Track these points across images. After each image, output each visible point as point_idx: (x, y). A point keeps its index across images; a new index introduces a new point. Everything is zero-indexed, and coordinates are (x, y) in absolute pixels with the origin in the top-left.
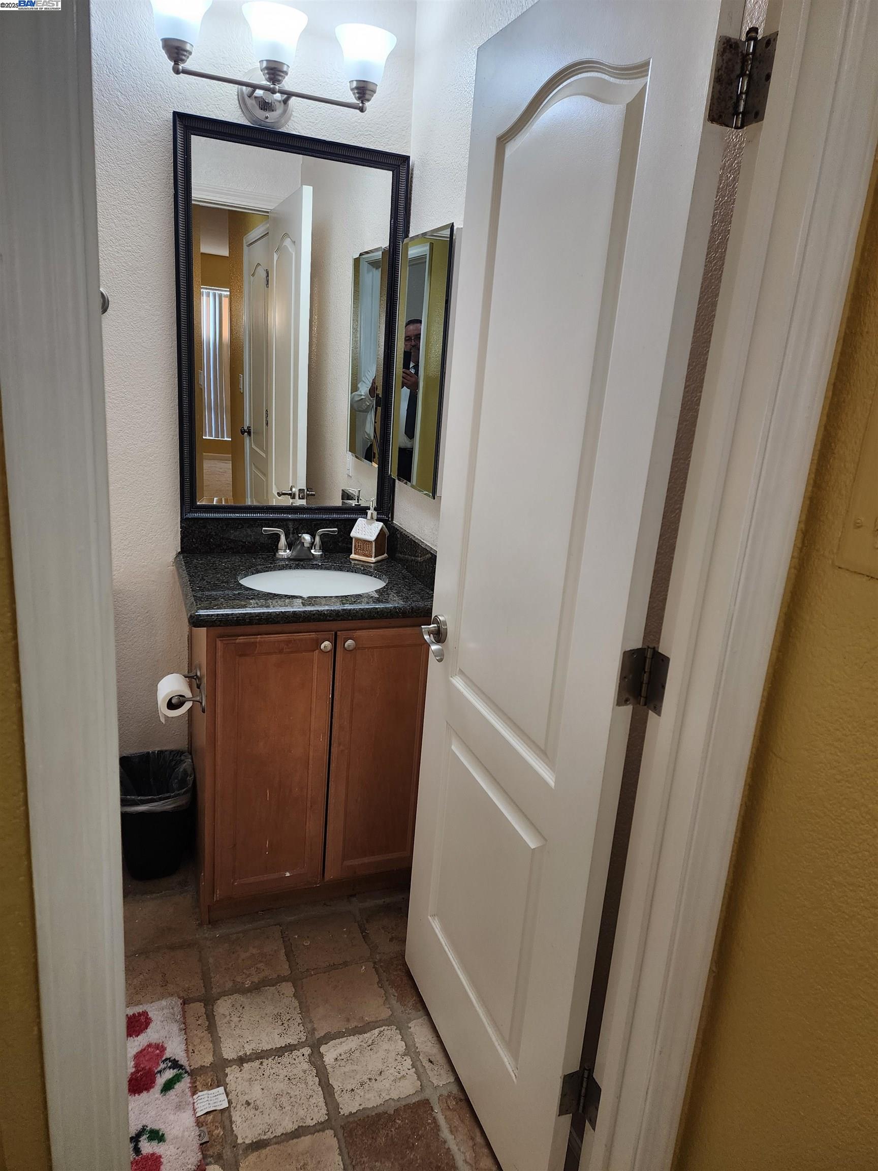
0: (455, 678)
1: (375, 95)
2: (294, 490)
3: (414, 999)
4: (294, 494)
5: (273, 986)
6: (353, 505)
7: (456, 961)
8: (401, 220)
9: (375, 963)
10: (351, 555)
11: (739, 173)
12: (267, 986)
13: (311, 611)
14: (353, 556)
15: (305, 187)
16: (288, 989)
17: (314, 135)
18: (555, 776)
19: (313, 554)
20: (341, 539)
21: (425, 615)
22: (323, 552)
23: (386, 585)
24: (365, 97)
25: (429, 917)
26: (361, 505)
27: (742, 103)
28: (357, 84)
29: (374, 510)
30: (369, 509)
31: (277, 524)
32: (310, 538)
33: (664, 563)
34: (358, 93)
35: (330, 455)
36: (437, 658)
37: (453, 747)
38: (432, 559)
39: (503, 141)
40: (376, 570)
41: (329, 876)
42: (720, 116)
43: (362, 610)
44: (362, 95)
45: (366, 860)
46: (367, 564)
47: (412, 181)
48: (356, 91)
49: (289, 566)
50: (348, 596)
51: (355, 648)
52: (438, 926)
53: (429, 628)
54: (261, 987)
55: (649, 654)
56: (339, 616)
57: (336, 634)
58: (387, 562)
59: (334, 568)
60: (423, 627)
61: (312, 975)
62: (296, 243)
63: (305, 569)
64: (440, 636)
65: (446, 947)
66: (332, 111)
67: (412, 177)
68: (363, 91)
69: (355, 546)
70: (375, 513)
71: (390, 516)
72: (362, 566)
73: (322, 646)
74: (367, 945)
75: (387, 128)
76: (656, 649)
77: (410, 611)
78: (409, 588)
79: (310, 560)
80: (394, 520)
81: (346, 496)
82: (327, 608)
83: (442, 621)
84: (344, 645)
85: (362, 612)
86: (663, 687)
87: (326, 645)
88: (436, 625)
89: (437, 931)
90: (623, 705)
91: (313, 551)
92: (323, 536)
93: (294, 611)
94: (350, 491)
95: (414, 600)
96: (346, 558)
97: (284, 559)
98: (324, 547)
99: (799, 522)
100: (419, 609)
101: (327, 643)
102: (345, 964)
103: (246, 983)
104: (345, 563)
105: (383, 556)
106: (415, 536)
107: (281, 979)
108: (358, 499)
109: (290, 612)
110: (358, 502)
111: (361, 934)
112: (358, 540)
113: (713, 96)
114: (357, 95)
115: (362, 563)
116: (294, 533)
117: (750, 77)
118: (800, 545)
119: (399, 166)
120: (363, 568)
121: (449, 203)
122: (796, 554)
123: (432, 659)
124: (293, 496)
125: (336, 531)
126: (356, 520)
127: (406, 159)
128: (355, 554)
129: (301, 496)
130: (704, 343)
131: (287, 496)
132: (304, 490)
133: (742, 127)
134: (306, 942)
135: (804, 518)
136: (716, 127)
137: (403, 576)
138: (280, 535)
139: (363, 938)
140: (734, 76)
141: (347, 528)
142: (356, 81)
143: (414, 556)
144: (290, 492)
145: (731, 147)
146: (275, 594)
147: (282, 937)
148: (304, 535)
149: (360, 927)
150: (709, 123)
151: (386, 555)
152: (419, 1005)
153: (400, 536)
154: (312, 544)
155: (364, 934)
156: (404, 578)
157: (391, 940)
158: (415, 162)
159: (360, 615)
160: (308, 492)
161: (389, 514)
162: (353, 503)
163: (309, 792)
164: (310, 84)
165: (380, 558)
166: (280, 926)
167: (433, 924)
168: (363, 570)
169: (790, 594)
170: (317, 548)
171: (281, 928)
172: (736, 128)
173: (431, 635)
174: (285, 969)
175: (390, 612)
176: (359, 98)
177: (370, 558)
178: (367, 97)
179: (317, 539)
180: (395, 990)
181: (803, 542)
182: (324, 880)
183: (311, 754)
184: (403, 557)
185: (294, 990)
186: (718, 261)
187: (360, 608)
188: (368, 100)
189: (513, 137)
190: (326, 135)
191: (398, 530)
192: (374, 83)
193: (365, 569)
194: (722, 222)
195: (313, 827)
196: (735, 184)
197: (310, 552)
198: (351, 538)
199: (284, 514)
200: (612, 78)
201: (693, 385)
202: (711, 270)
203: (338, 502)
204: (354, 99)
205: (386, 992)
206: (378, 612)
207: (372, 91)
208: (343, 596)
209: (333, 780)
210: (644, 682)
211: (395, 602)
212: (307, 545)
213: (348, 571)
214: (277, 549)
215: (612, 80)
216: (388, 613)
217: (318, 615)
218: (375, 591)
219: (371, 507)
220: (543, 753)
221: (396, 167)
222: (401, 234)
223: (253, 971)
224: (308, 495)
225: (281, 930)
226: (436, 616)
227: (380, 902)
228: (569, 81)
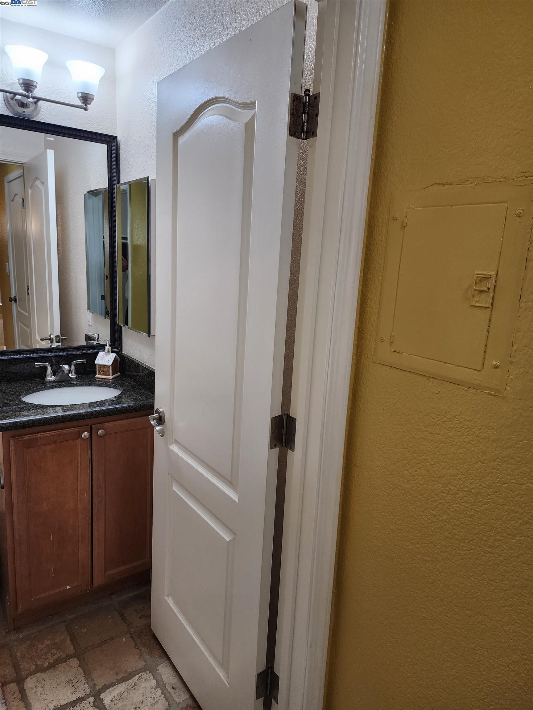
0: (172, 446)
1: (93, 101)
2: (52, 336)
3: (159, 651)
4: (53, 339)
5: (64, 662)
6: (95, 344)
7: (185, 621)
8: (114, 173)
9: (131, 634)
10: (96, 376)
11: (306, 160)
12: (60, 664)
13: (74, 414)
14: (97, 376)
15: (48, 151)
16: (74, 662)
17: (55, 122)
18: (238, 496)
19: (70, 377)
20: (88, 366)
21: (150, 408)
22: (77, 375)
23: (122, 393)
24: (87, 102)
25: (166, 597)
26: (100, 344)
27: (305, 127)
28: (81, 95)
29: (109, 346)
30: (106, 346)
31: (44, 360)
32: (68, 367)
33: (288, 366)
34: (83, 100)
35: (75, 313)
36: (160, 435)
37: (174, 488)
38: (151, 374)
39: (177, 135)
40: (113, 384)
41: (97, 583)
42: (295, 134)
43: (108, 410)
44: (85, 101)
45: (122, 568)
46: (107, 380)
47: (119, 151)
48: (81, 99)
49: (55, 386)
50: (98, 402)
51: (105, 434)
52: (171, 601)
53: (153, 416)
54: (56, 665)
55: (285, 418)
56: (93, 415)
57: (91, 427)
58: (120, 378)
59: (85, 385)
60: (149, 416)
61: (90, 650)
62: (45, 183)
63: (66, 387)
64: (161, 421)
65: (178, 614)
66: (66, 109)
67: (119, 148)
68: (86, 99)
69: (98, 369)
70: (110, 348)
71: (120, 349)
72: (104, 382)
73: (83, 436)
74: (125, 624)
75: (102, 120)
76: (289, 415)
77: (139, 407)
78: (136, 393)
79: (69, 381)
80: (123, 351)
81: (89, 338)
82: (84, 411)
83: (162, 412)
84: (97, 433)
85: (108, 411)
86: (294, 435)
87: (85, 434)
88: (158, 414)
89: (171, 605)
90: (274, 448)
91: (70, 375)
92: (76, 365)
93: (62, 415)
94: (91, 335)
95: (141, 400)
96: (93, 378)
97: (51, 382)
98: (77, 372)
99: (354, 341)
100: (145, 405)
101: (86, 433)
102: (112, 639)
103: (45, 664)
104: (92, 381)
105: (117, 374)
106: (138, 360)
107: (69, 657)
108: (98, 340)
109: (60, 416)
110: (98, 342)
111: (120, 618)
112: (100, 365)
113: (290, 123)
114: (82, 101)
115: (104, 380)
116: (56, 365)
117: (308, 114)
118: (355, 352)
119: (111, 142)
120: (104, 383)
121: (144, 165)
122: (354, 357)
123: (157, 436)
124: (51, 341)
125: (85, 361)
126: (97, 353)
127: (115, 138)
128: (99, 374)
129: (57, 340)
130: (298, 248)
131: (48, 340)
132: (59, 336)
133: (306, 139)
134: (84, 630)
135: (356, 338)
136: (293, 138)
137: (132, 385)
138: (47, 367)
139: (122, 620)
140: (300, 113)
141: (92, 359)
142: (81, 93)
143: (138, 373)
144: (50, 338)
145: (301, 147)
146: (48, 405)
147: (67, 630)
148: (63, 365)
149: (119, 613)
150: (290, 137)
151: (119, 373)
152: (162, 655)
153: (128, 361)
154: (70, 371)
155: (122, 617)
156: (133, 386)
157: (140, 618)
158: (121, 140)
159: (106, 413)
160: (62, 337)
161: (119, 348)
162: (95, 343)
163: (80, 532)
164: (51, 93)
165: (115, 376)
166: (65, 623)
167: (168, 601)
168: (105, 384)
169: (353, 378)
170: (73, 373)
171: (66, 624)
172: (304, 139)
173: (155, 421)
174: (71, 650)
175: (126, 409)
176: (83, 103)
177: (109, 377)
178: (88, 102)
179: (73, 367)
180: (146, 648)
181: (357, 351)
182: (93, 586)
183: (79, 505)
184: (131, 374)
185: (78, 662)
186: (300, 205)
187: (106, 409)
188: (89, 104)
189: (183, 134)
190: (63, 123)
191: (126, 357)
192: (93, 95)
193: (107, 384)
194: (301, 185)
195: (83, 552)
196: (305, 165)
197: (69, 376)
198: (96, 365)
199: (49, 353)
200: (236, 108)
201: (294, 270)
202: (297, 209)
203: (83, 343)
204: (81, 103)
205: (140, 651)
206: (118, 410)
207: (92, 99)
208: (94, 402)
209: (95, 520)
210: (284, 434)
211: (127, 403)
212: (66, 372)
213: (95, 386)
214: (45, 376)
215: (236, 109)
216: (124, 410)
217: (79, 416)
218: (114, 397)
219: (107, 344)
220: (231, 483)
221: (109, 142)
222: (115, 181)
223: (49, 656)
224: (62, 339)
225: (66, 625)
226: (157, 409)
227: (131, 595)
228: (212, 107)
